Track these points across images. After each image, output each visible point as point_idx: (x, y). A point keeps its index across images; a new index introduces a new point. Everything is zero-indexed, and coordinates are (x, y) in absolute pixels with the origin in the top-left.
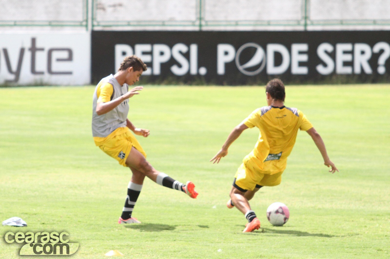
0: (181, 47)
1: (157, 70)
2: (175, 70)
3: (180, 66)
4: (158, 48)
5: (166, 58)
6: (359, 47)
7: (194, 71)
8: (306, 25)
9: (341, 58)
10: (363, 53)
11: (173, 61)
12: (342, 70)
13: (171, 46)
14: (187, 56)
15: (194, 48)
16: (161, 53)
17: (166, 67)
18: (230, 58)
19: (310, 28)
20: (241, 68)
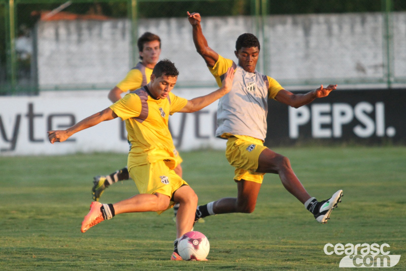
0: (365, 106)
1: (338, 132)
2: (359, 131)
3: (364, 126)
4: (338, 108)
5: (348, 118)
7: (380, 132)
11: (355, 122)
13: (353, 105)
14: (372, 116)
15: (380, 108)
16: (342, 113)
17: (348, 129)
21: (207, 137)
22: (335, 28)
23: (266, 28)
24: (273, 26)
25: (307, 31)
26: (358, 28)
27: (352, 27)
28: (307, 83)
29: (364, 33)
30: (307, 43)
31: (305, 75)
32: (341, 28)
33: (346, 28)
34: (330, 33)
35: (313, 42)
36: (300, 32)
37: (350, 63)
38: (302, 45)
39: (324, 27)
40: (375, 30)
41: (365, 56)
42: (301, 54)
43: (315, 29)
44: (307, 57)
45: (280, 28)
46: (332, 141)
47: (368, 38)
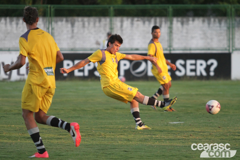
6: (199, 62)
8: (170, 50)
9: (189, 67)
10: (201, 65)
12: (189, 73)
18: (127, 67)
19: (173, 52)
20: (133, 73)
21: (23, 75)
22: (86, 24)
23: (53, 23)
24: (56, 22)
25: (73, 25)
26: (97, 24)
27: (95, 24)
28: (72, 50)
29: (100, 27)
30: (73, 31)
31: (71, 46)
32: (89, 24)
33: (92, 24)
34: (84, 26)
35: (76, 30)
36: (69, 25)
37: (93, 41)
38: (70, 32)
39: (81, 23)
40: (105, 25)
41: (100, 37)
42: (70, 36)
43: (77, 24)
44: (72, 37)
45: (60, 23)
46: (83, 78)
47: (102, 29)
